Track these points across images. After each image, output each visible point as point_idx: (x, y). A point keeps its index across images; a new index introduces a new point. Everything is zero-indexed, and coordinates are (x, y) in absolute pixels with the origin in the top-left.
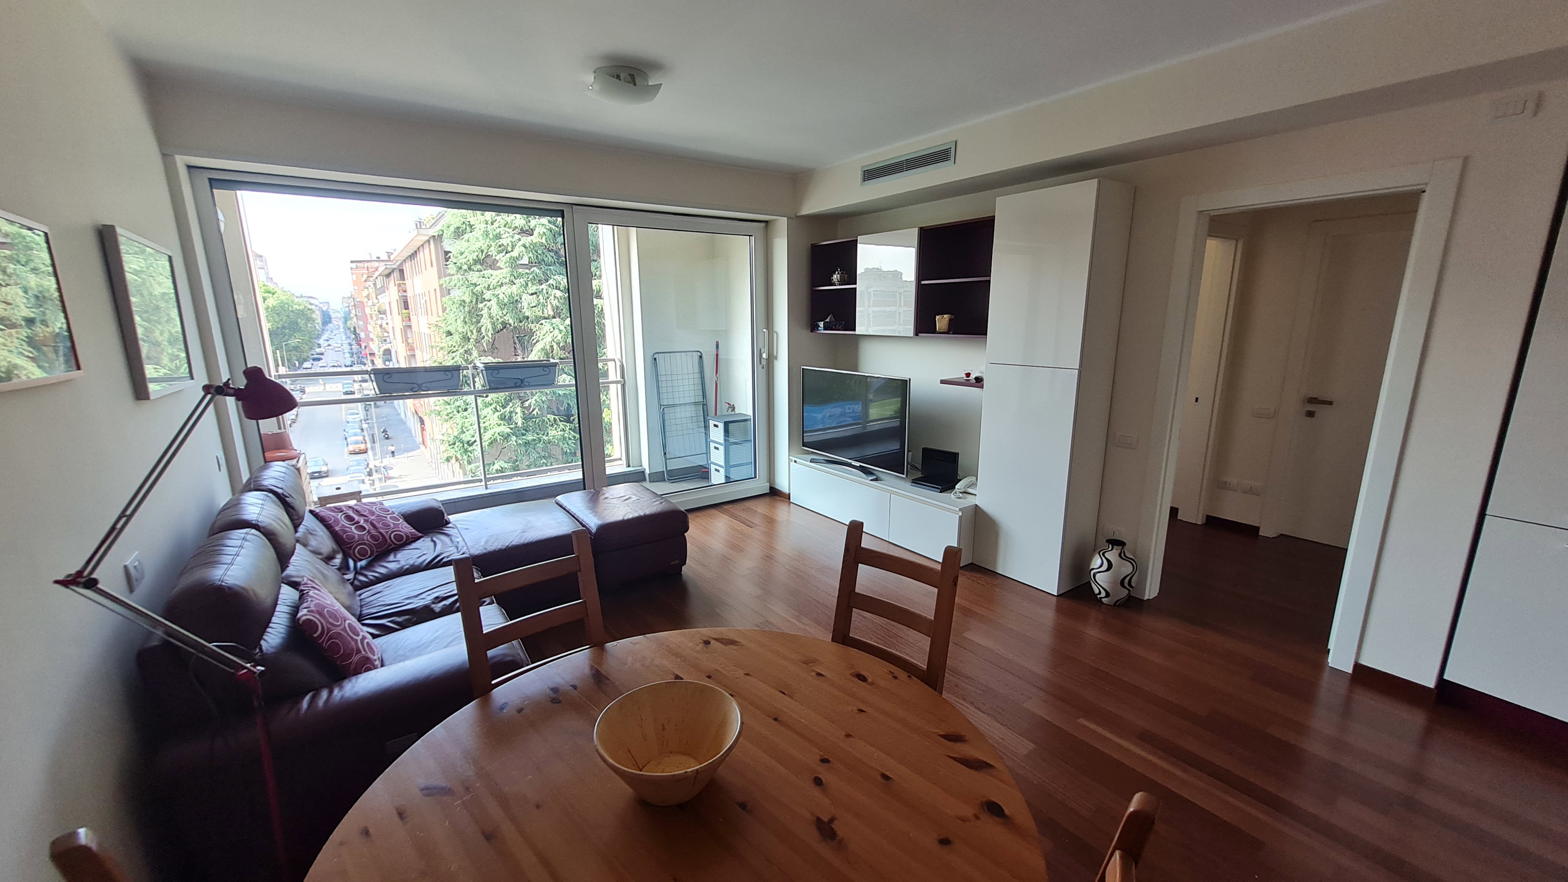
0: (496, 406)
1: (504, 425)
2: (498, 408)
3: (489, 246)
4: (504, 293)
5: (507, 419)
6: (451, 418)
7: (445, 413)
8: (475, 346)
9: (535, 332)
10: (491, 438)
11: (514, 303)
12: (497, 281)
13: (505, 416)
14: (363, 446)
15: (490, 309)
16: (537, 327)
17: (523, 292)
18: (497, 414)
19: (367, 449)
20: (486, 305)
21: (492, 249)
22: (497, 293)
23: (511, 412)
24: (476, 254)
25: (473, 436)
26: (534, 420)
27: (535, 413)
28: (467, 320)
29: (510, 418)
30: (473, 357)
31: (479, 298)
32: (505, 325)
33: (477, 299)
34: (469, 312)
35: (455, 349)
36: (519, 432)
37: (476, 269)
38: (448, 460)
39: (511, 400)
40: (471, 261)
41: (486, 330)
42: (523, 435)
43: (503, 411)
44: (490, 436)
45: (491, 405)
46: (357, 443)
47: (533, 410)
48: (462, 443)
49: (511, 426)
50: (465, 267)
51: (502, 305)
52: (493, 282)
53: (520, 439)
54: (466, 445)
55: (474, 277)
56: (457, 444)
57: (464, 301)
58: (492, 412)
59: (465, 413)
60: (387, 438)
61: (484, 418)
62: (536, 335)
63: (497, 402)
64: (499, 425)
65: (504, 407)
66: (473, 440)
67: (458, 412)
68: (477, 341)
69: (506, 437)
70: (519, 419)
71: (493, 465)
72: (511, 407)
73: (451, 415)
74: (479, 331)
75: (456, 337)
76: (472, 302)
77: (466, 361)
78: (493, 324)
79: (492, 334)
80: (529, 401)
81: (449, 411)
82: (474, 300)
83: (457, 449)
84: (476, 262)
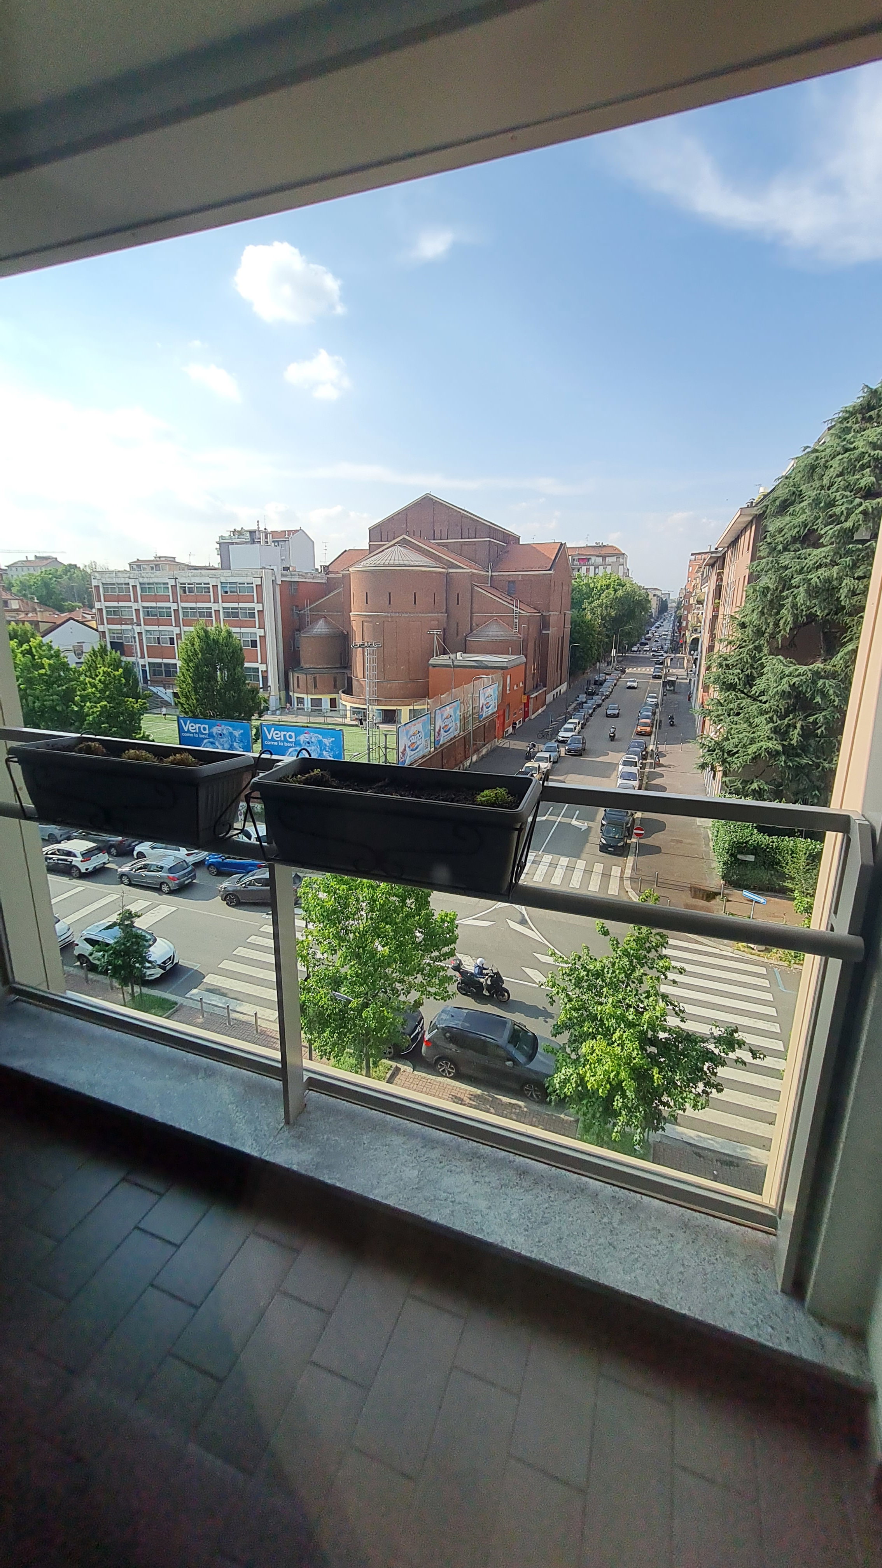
0: (773, 716)
1: (776, 740)
2: (775, 718)
3: (817, 518)
4: (819, 577)
5: (781, 733)
6: (722, 720)
7: (716, 714)
8: (768, 642)
9: (850, 627)
10: (755, 752)
11: (828, 590)
12: (813, 562)
13: (780, 730)
14: (648, 729)
15: (796, 598)
16: (856, 621)
17: (847, 575)
18: (771, 725)
19: (651, 732)
20: (792, 592)
21: (819, 521)
22: (809, 577)
23: (788, 726)
24: (796, 530)
25: (736, 746)
26: (818, 739)
27: (819, 731)
28: (765, 611)
29: (787, 732)
30: (762, 654)
31: (785, 584)
32: (812, 617)
33: (784, 587)
34: (771, 601)
35: (744, 644)
36: (789, 751)
37: (792, 549)
38: (703, 766)
39: (794, 710)
40: (789, 539)
41: (784, 623)
42: (798, 755)
43: (779, 722)
44: (755, 750)
45: (767, 713)
46: (646, 725)
47: (820, 727)
48: (723, 751)
49: (784, 743)
50: (780, 547)
51: (813, 592)
52: (810, 562)
53: (790, 760)
54: (726, 755)
55: (786, 559)
56: (717, 751)
57: (768, 587)
58: (765, 722)
59: (736, 718)
60: (672, 725)
61: (756, 726)
62: (851, 631)
63: (776, 711)
64: (769, 739)
65: (782, 718)
66: (735, 750)
67: (729, 715)
68: (773, 636)
69: (773, 754)
70: (795, 736)
71: (751, 784)
72: (790, 720)
73: (722, 717)
74: (776, 625)
75: (749, 631)
76: (777, 589)
77: (753, 658)
78: (796, 616)
79: (791, 629)
80: (815, 716)
81: (720, 712)
82: (780, 587)
83: (715, 757)
84: (795, 540)
